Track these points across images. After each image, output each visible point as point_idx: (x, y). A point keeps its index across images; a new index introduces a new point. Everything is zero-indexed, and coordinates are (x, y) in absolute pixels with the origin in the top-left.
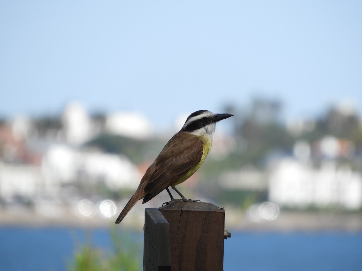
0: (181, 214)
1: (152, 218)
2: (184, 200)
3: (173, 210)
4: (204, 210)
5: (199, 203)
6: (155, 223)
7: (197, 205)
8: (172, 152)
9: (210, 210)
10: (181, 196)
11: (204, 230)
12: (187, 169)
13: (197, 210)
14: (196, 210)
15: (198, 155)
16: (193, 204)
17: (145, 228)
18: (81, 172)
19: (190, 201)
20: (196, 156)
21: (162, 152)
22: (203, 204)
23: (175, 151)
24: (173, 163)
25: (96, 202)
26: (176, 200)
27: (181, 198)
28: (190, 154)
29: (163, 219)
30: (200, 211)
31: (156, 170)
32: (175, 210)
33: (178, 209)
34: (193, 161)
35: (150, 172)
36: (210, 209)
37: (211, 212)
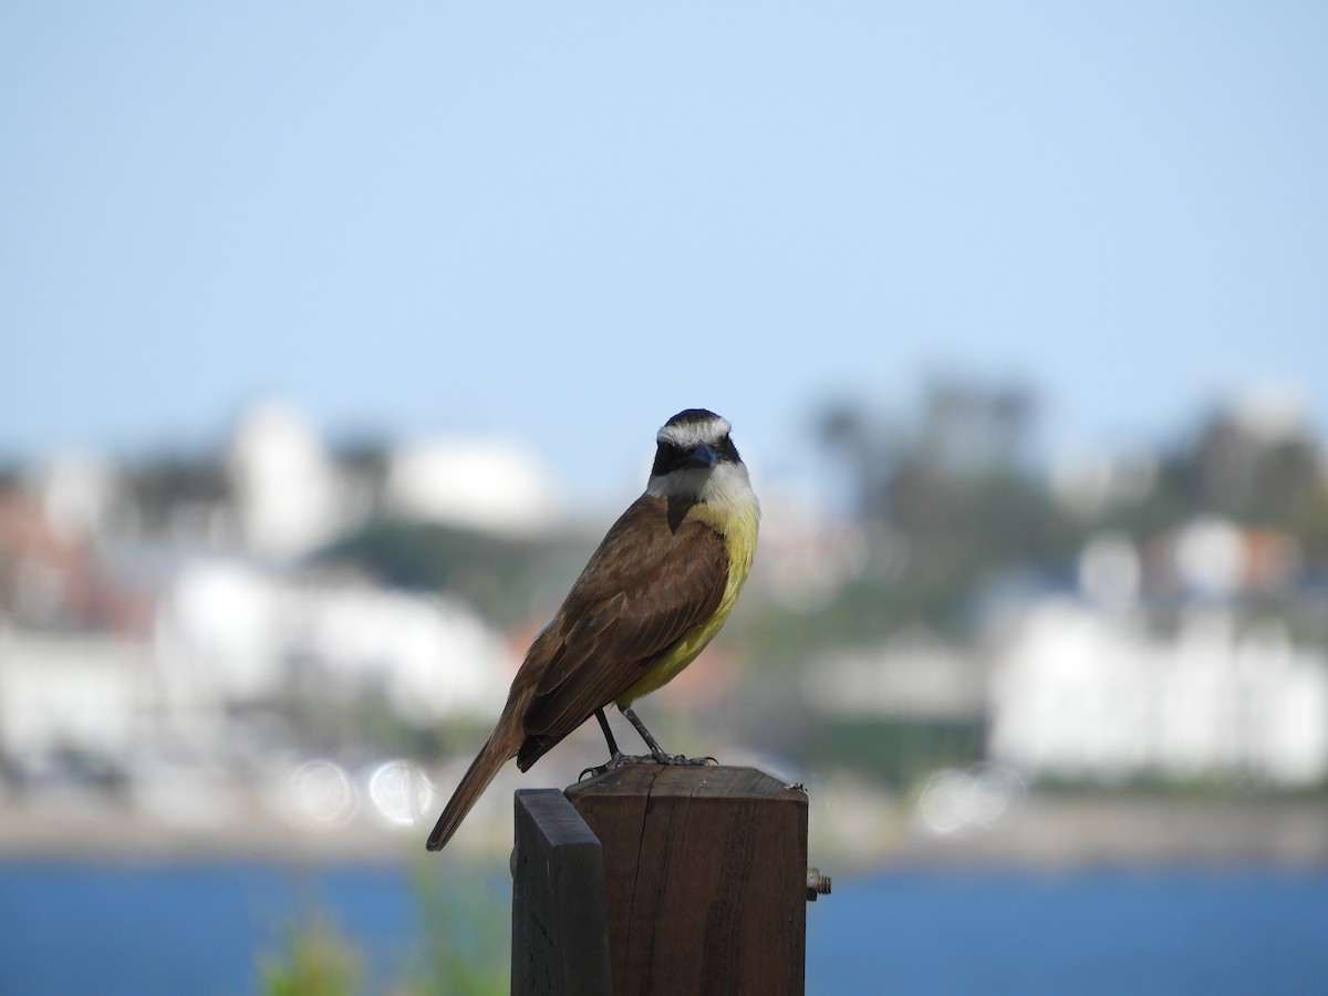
0: (647, 812)
1: (540, 825)
2: (660, 760)
3: (616, 794)
4: (732, 796)
5: (714, 768)
6: (553, 843)
7: (707, 775)
8: (616, 575)
9: (754, 795)
10: (650, 742)
11: (731, 867)
12: (675, 638)
13: (706, 796)
14: (701, 795)
15: (713, 580)
16: (690, 772)
17: (515, 863)
18: (299, 662)
19: (682, 762)
20: (705, 586)
21: (581, 581)
22: (726, 771)
23: (626, 569)
24: (621, 615)
25: (357, 767)
26: (628, 758)
27: (647, 751)
28: (685, 579)
29: (581, 829)
30: (717, 799)
31: (563, 648)
32: (626, 797)
33: (637, 791)
34: (694, 605)
35: (542, 652)
36: (753, 789)
37: (756, 801)
